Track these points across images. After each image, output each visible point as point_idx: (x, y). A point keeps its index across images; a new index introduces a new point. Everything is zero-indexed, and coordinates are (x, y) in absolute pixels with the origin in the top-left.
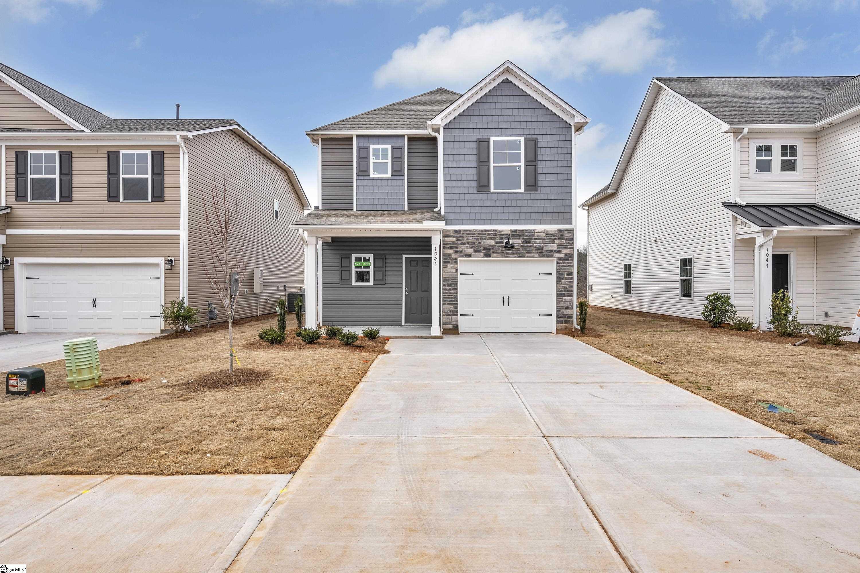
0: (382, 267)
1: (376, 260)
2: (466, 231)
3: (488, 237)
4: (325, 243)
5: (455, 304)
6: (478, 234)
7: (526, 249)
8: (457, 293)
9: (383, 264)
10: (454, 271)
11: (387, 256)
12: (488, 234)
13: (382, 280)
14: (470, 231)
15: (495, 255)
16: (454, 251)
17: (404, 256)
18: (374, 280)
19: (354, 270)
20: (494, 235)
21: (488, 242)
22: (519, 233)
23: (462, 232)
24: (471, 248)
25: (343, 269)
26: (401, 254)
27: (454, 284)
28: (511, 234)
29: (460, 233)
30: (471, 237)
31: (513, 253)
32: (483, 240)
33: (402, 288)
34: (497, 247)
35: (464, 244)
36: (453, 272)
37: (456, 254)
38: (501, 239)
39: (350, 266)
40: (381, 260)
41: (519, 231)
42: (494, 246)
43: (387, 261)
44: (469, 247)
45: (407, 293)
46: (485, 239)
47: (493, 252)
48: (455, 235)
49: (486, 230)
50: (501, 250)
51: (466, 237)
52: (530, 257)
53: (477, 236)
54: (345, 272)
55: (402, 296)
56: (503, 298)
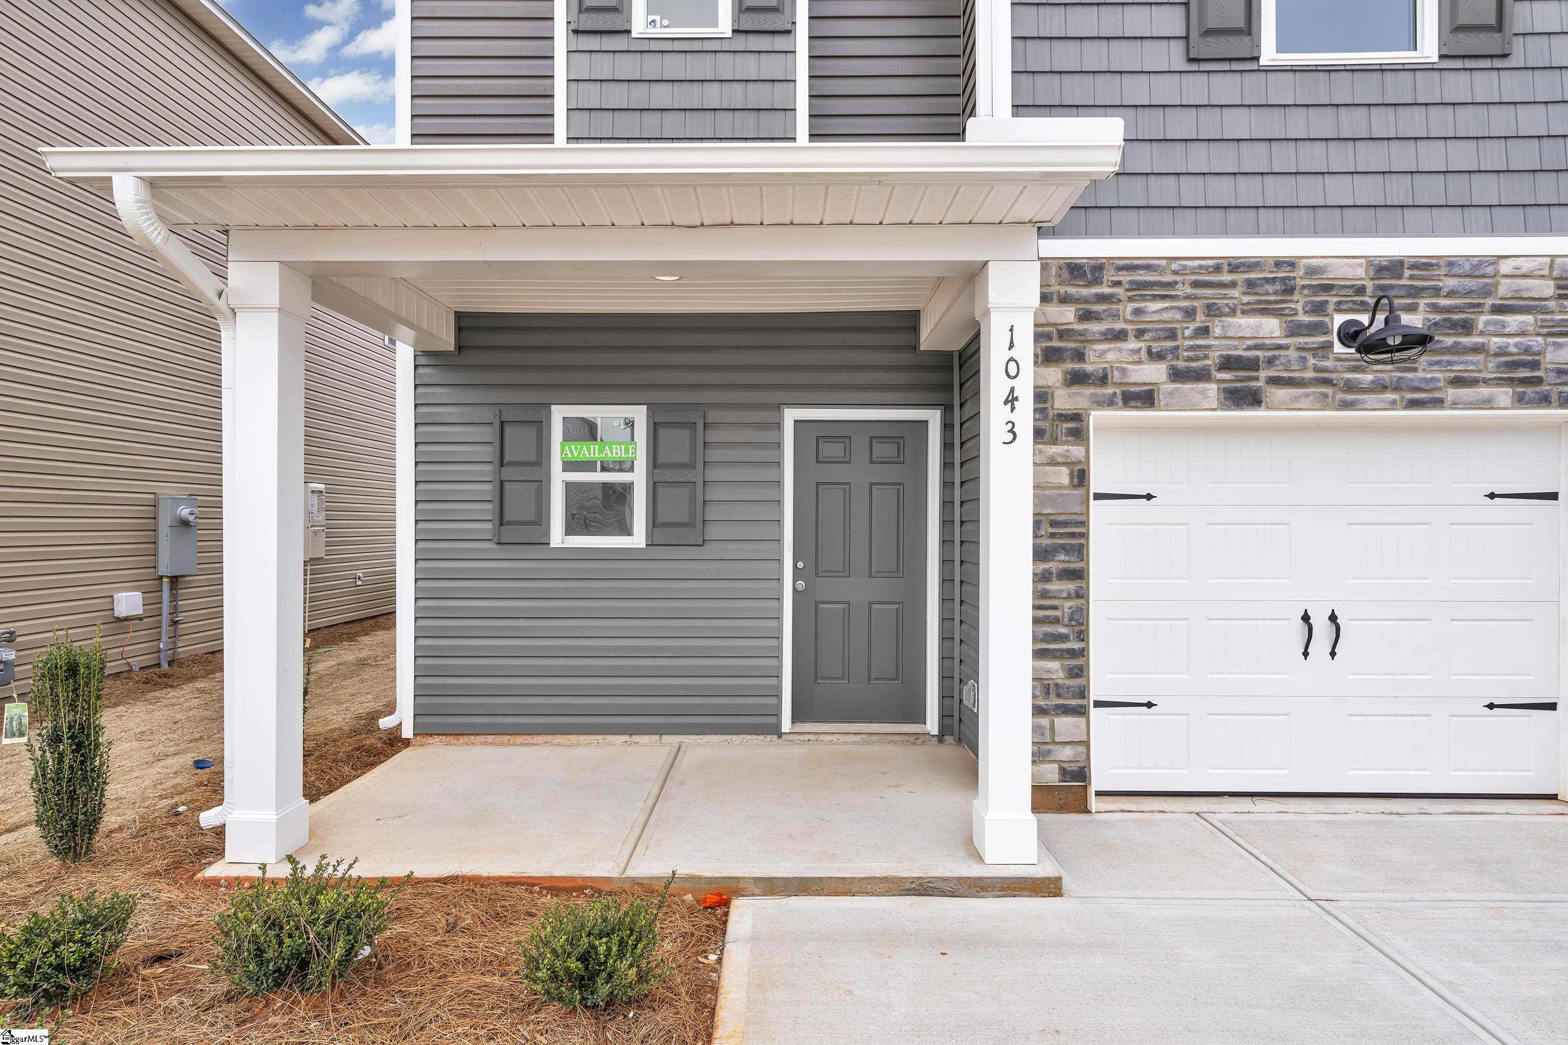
0: (691, 466)
1: (662, 432)
2: (1130, 266)
3: (1246, 299)
4: (427, 354)
5: (1073, 654)
6: (1196, 284)
7: (1449, 363)
8: (1082, 595)
9: (693, 453)
10: (1066, 480)
11: (714, 416)
12: (1250, 284)
13: (690, 525)
14: (1148, 268)
15: (1282, 393)
16: (1066, 373)
17: (791, 415)
18: (654, 522)
19: (559, 479)
20: (1278, 286)
21: (1246, 325)
22: (1412, 277)
23: (1109, 275)
24: (1155, 356)
25: (507, 473)
26: (778, 407)
27: (1064, 549)
28: (1369, 285)
29: (1097, 281)
30: (1155, 298)
31: (1380, 387)
32: (1222, 315)
33: (780, 561)
34: (1292, 354)
35: (1120, 336)
36: (1060, 487)
37: (1075, 389)
38: (1319, 308)
39: (541, 460)
40: (687, 432)
41: (1414, 266)
42: (1279, 347)
43: (713, 436)
44: (1144, 353)
45: (801, 584)
46: (1233, 312)
47: (1274, 381)
48: (1072, 290)
49: (1236, 265)
50: (1317, 369)
51: (1131, 299)
52: (1470, 405)
53: (1188, 297)
54: (519, 486)
55: (779, 599)
56: (1306, 618)
